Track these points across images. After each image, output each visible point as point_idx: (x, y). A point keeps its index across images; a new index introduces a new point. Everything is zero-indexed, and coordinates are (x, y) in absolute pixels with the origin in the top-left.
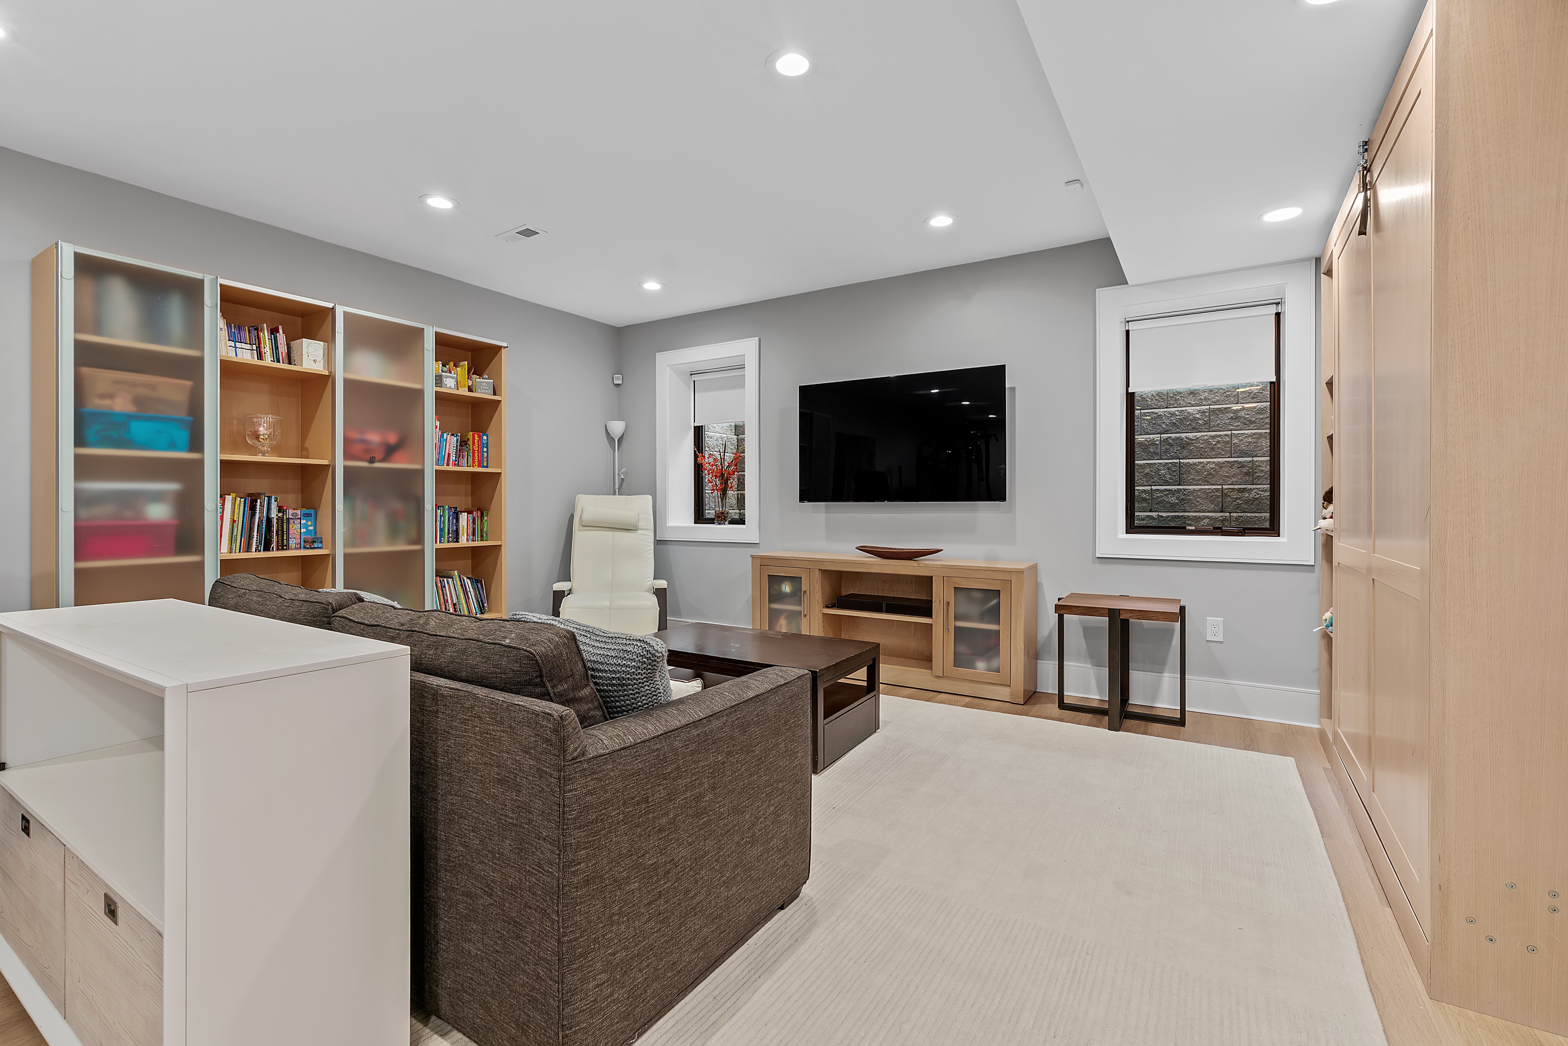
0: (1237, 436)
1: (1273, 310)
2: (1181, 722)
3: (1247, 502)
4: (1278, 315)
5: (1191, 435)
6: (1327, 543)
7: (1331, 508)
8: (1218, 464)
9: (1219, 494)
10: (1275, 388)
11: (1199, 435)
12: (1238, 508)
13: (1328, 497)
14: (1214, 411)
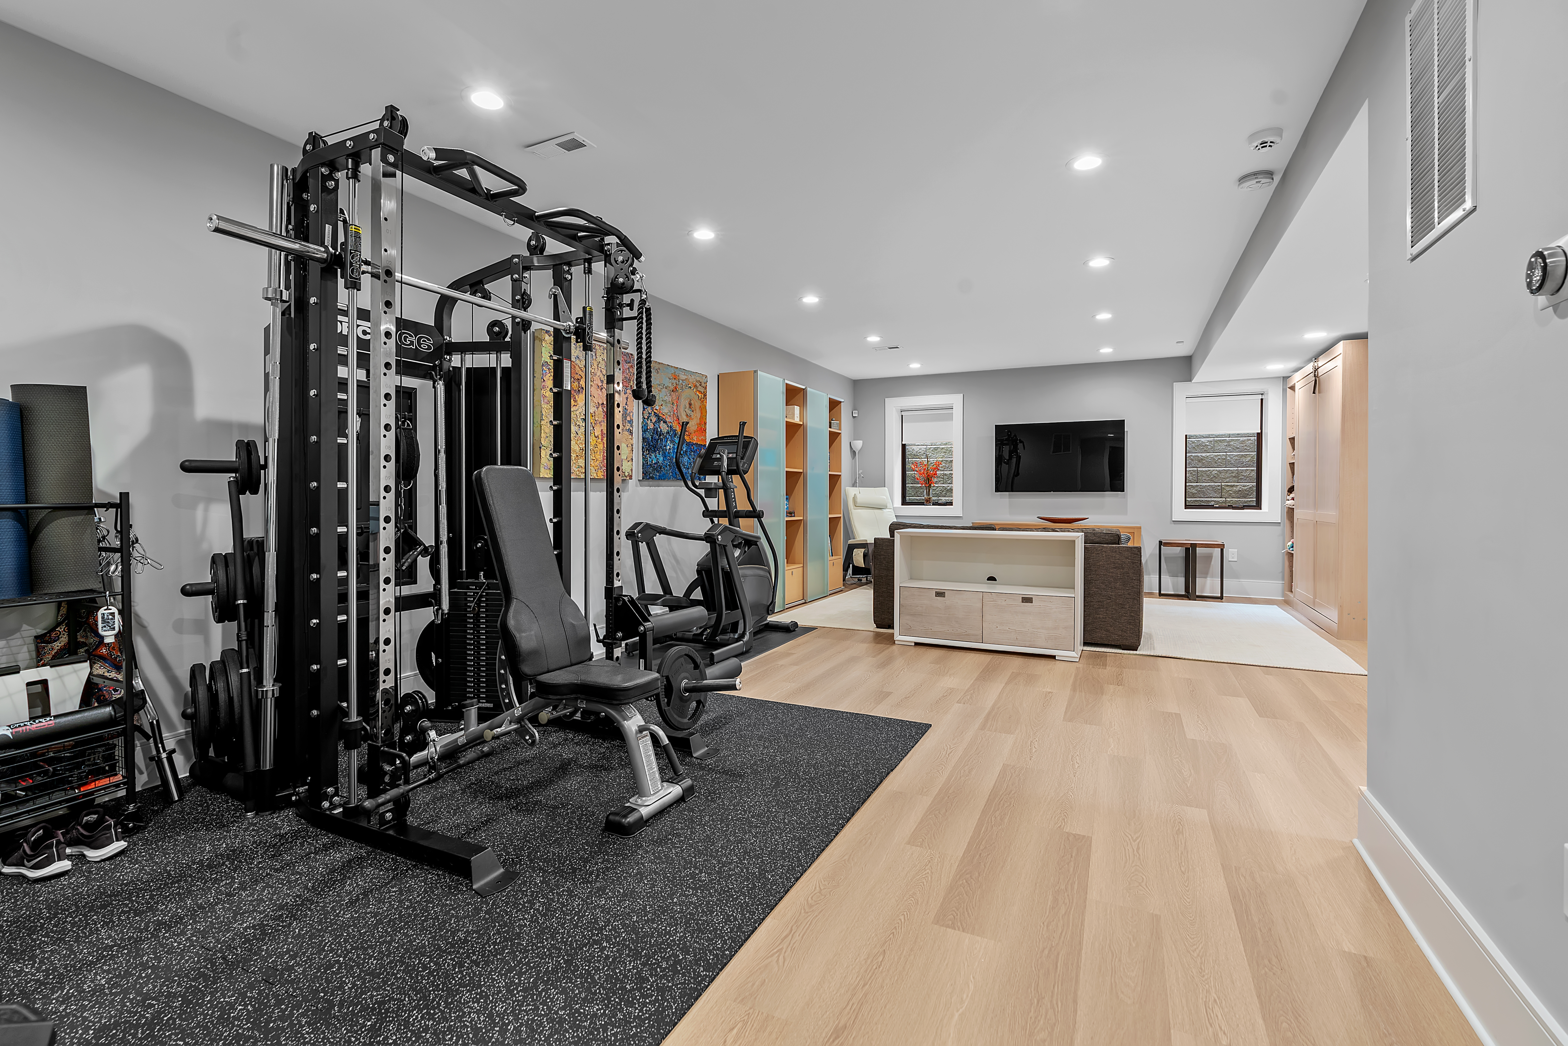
0: (1229, 455)
1: (1260, 397)
2: (1221, 598)
3: (1235, 492)
4: (1262, 400)
5: (1204, 455)
6: (1291, 511)
7: (1292, 495)
8: (1219, 471)
9: (1219, 488)
10: (1259, 436)
11: (1208, 454)
12: (1230, 496)
13: (1291, 490)
14: (1216, 441)
